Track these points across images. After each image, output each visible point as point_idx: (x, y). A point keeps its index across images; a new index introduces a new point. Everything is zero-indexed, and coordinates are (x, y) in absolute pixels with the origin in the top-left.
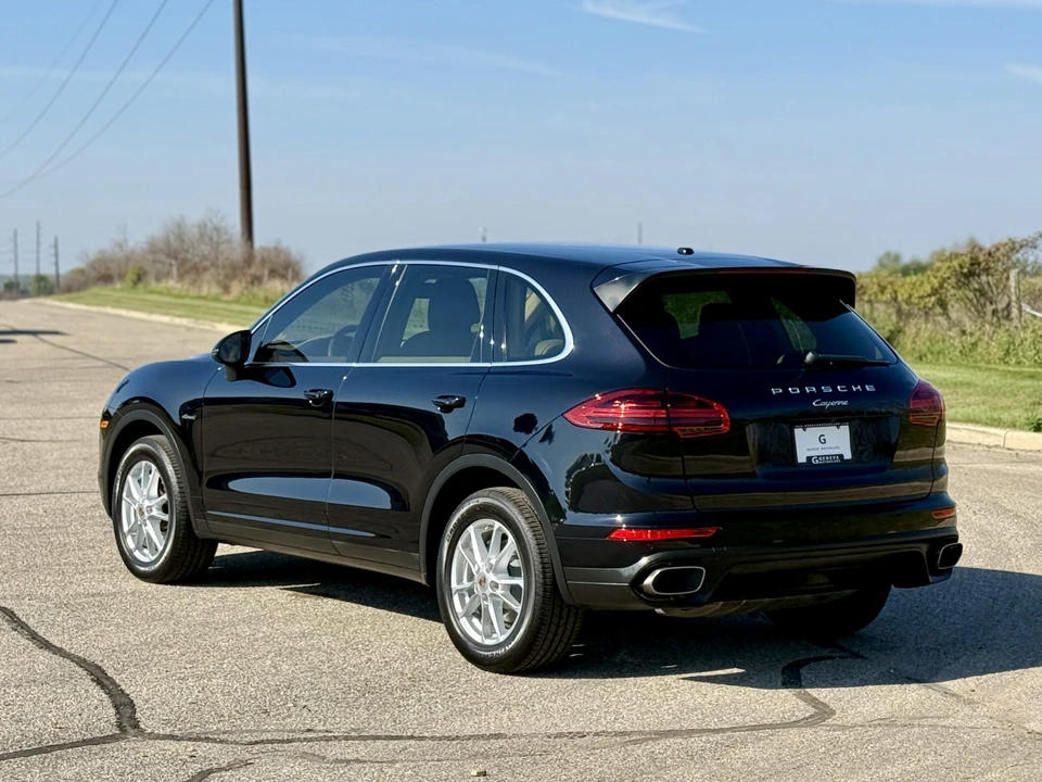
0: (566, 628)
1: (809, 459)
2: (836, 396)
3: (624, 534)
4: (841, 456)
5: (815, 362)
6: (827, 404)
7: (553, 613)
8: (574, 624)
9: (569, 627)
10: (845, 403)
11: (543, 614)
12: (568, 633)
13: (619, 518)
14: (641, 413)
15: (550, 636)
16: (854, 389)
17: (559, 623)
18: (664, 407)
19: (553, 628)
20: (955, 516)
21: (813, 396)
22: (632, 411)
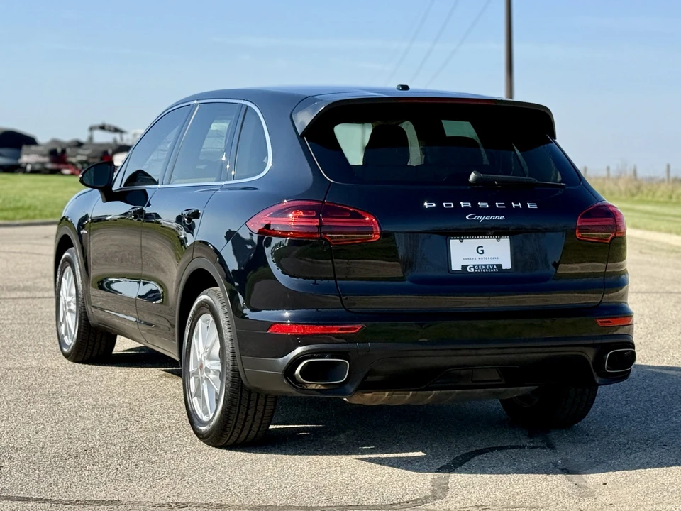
0: (256, 410)
1: (464, 267)
2: (492, 211)
3: (289, 329)
4: (499, 266)
5: (477, 180)
6: (482, 219)
7: (241, 396)
8: (265, 406)
9: (260, 408)
10: (502, 218)
11: (232, 396)
12: (259, 415)
13: (287, 314)
14: (305, 222)
15: (242, 416)
16: (514, 206)
17: (248, 404)
18: (317, 217)
19: (243, 410)
20: (632, 324)
21: (467, 210)
22: (300, 220)
